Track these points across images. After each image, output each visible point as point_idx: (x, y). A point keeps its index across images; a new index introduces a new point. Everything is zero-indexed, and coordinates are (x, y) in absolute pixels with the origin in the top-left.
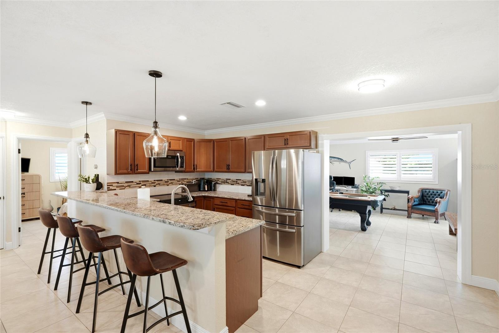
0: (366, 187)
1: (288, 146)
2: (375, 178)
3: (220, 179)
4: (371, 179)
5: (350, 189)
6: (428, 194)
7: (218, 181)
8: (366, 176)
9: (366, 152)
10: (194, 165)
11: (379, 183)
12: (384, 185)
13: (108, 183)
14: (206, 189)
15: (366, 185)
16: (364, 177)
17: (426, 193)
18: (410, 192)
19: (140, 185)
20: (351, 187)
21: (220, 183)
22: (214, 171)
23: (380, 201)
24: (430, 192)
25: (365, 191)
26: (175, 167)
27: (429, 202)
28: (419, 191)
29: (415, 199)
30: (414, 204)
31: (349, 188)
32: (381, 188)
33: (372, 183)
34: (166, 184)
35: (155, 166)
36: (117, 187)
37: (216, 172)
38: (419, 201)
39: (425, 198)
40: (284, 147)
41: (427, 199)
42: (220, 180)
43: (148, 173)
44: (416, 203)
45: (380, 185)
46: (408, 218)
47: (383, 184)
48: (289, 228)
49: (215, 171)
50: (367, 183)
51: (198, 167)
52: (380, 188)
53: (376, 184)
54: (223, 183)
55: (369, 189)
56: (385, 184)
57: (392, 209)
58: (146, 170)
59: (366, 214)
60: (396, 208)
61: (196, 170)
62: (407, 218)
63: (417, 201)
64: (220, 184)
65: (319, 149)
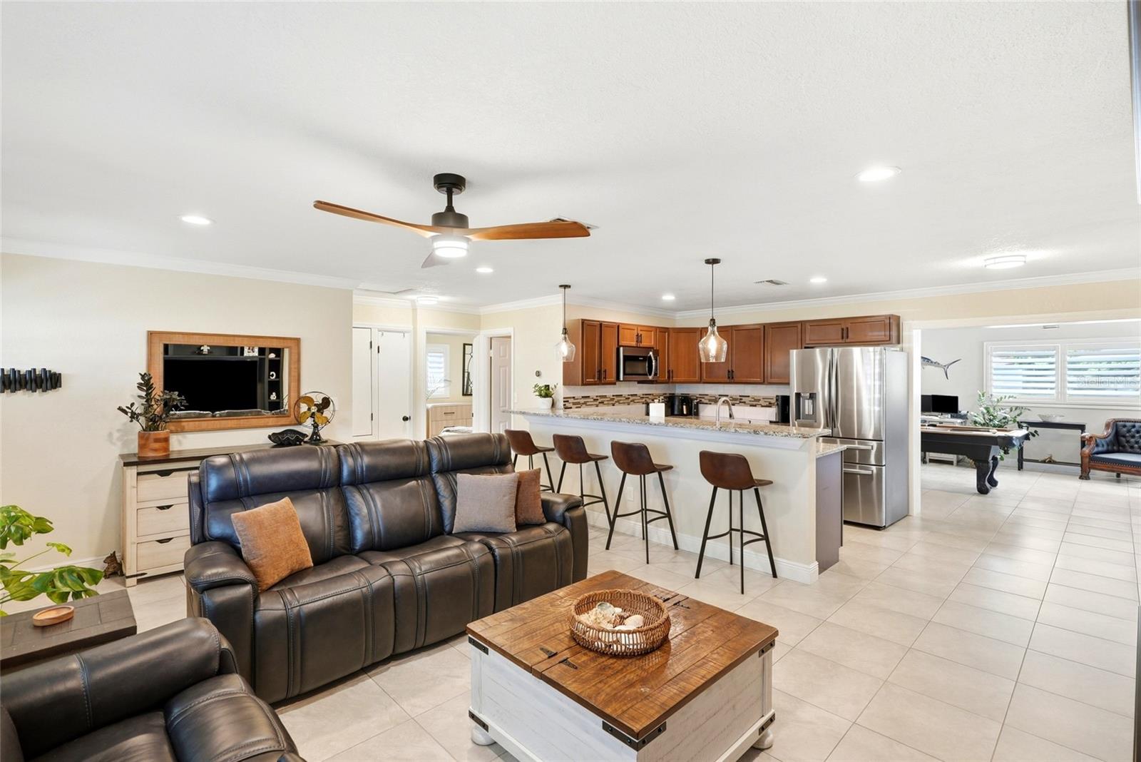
0: (984, 415)
1: (848, 341)
2: (1005, 397)
3: (707, 395)
4: (996, 400)
5: (947, 420)
6: (1129, 431)
7: (703, 400)
8: (983, 395)
9: (985, 343)
10: (669, 372)
11: (1014, 409)
12: (1025, 413)
13: (564, 398)
14: (685, 412)
15: (985, 411)
16: (980, 396)
17: (1125, 429)
18: (1087, 427)
19: (597, 403)
20: (949, 415)
21: (707, 401)
22: (701, 381)
23: (1017, 438)
24: (1134, 426)
25: (984, 425)
26: (646, 375)
27: (1132, 447)
28: (1107, 426)
29: (1098, 441)
30: (1096, 450)
31: (947, 418)
32: (1018, 419)
33: (997, 408)
34: (640, 401)
35: (624, 374)
36: (574, 404)
37: (704, 383)
38: (1108, 445)
39: (1123, 439)
40: (841, 341)
41: (1128, 442)
42: (706, 397)
43: (615, 384)
44: (1100, 449)
45: (1018, 412)
46: (1083, 479)
47: (1023, 410)
48: (860, 468)
49: (703, 381)
50: (986, 408)
51: (674, 375)
52: (1015, 417)
53: (1008, 410)
54: (713, 403)
55: (991, 420)
56: (1029, 410)
57: (1044, 462)
58: (613, 379)
59: (988, 463)
60: (1053, 459)
61: (671, 380)
62: (1080, 478)
63: (1103, 446)
64: (707, 404)
65: (904, 345)
